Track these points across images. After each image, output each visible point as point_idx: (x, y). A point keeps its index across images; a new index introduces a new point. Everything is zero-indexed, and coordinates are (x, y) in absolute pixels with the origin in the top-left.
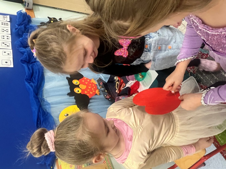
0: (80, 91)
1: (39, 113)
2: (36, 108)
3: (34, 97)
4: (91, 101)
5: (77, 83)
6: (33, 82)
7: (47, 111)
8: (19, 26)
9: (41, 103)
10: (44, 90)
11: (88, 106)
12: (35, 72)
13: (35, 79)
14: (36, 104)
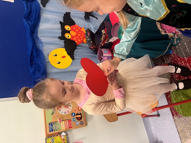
0: (70, 37)
1: (33, 49)
2: (31, 45)
3: (30, 34)
4: (78, 47)
5: (69, 29)
6: (30, 21)
7: (40, 49)
9: (36, 41)
10: (39, 30)
11: (75, 51)
12: (32, 11)
13: (32, 18)
14: (31, 41)
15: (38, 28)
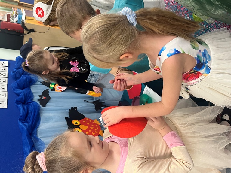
3: (27, 136)
5: (77, 123)
6: (28, 123)
8: (17, 70)
9: (35, 144)
10: (39, 130)
12: (30, 112)
13: (29, 119)
14: (29, 143)
15: (38, 129)
